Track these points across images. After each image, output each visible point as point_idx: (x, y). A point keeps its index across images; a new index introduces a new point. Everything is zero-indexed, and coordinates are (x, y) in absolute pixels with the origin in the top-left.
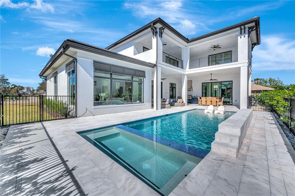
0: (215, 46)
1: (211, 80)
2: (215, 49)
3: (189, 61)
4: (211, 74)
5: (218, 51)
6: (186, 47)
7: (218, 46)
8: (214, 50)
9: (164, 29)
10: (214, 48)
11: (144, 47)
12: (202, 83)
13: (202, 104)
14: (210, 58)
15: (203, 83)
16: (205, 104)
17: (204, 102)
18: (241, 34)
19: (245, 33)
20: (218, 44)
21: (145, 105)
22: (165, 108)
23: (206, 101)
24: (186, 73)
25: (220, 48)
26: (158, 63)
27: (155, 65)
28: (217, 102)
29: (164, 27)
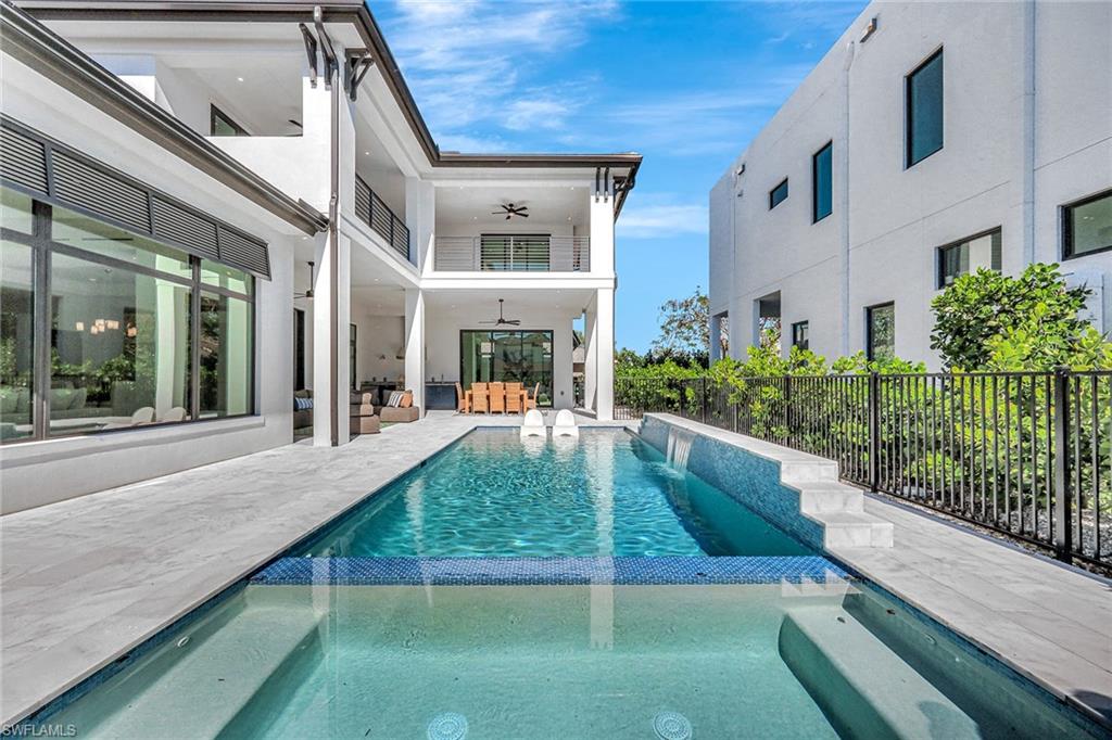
0: (511, 205)
1: (501, 321)
2: (512, 214)
3: (432, 237)
4: (501, 301)
5: (517, 226)
6: (422, 178)
7: (524, 208)
8: (509, 217)
9: (367, 62)
10: (510, 211)
11: (215, 111)
12: (462, 331)
13: (475, 409)
14: (512, 243)
15: (466, 331)
16: (485, 409)
17: (480, 403)
18: (598, 189)
19: (606, 189)
20: (523, 202)
21: (263, 425)
22: (359, 434)
23: (488, 397)
24: (424, 285)
25: (526, 216)
26: (342, 217)
27: (326, 221)
28: (522, 398)
29: (369, 56)
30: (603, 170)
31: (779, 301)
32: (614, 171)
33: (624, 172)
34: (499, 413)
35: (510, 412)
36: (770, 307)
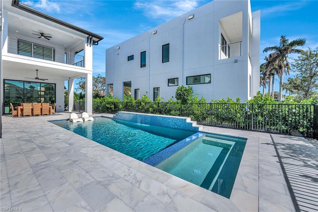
0: (44, 34)
1: (37, 78)
2: (42, 37)
3: (7, 37)
4: (37, 70)
10: (42, 35)
16: (31, 114)
17: (28, 111)
18: (88, 42)
19: (91, 43)
23: (32, 109)
24: (4, 58)
25: (49, 40)
30: (91, 37)
31: (131, 84)
32: (94, 39)
33: (96, 40)
34: (29, 116)
35: (35, 115)
36: (127, 85)
